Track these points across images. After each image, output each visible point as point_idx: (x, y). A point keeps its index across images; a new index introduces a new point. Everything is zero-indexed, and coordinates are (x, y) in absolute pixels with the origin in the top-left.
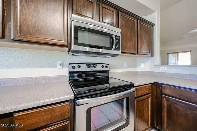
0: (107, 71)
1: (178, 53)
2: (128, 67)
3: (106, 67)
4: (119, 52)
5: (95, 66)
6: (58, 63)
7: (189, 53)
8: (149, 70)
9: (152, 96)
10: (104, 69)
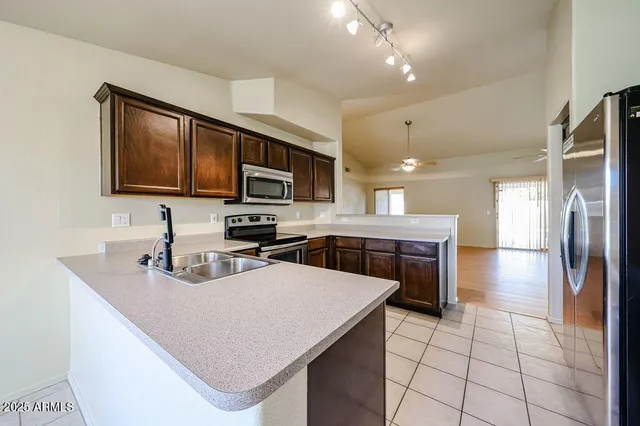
0: (274, 226)
1: (388, 189)
2: (301, 218)
3: (273, 219)
4: (291, 201)
5: (258, 219)
6: (212, 216)
7: (402, 190)
8: (329, 223)
9: (327, 252)
10: (271, 222)
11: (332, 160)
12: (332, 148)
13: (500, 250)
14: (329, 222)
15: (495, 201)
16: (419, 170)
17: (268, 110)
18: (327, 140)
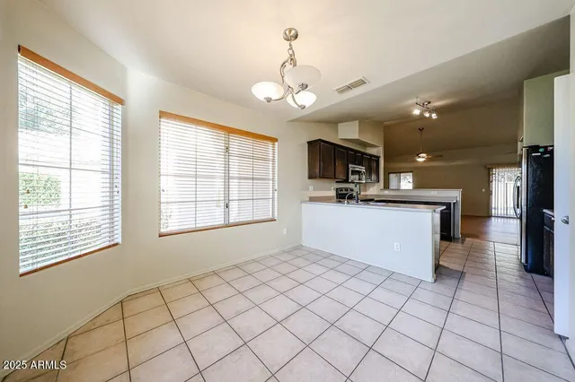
1: (401, 173)
11: (378, 157)
12: (378, 151)
13: (493, 219)
14: (376, 193)
15: (489, 182)
16: (428, 160)
17: (355, 136)
18: (375, 146)
